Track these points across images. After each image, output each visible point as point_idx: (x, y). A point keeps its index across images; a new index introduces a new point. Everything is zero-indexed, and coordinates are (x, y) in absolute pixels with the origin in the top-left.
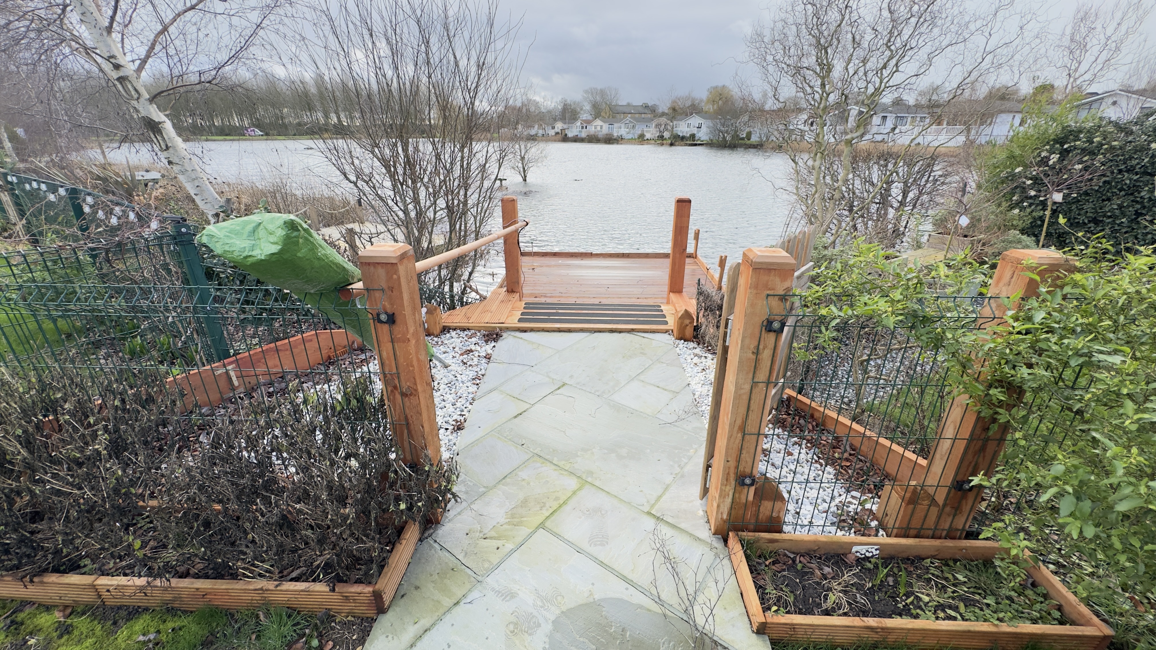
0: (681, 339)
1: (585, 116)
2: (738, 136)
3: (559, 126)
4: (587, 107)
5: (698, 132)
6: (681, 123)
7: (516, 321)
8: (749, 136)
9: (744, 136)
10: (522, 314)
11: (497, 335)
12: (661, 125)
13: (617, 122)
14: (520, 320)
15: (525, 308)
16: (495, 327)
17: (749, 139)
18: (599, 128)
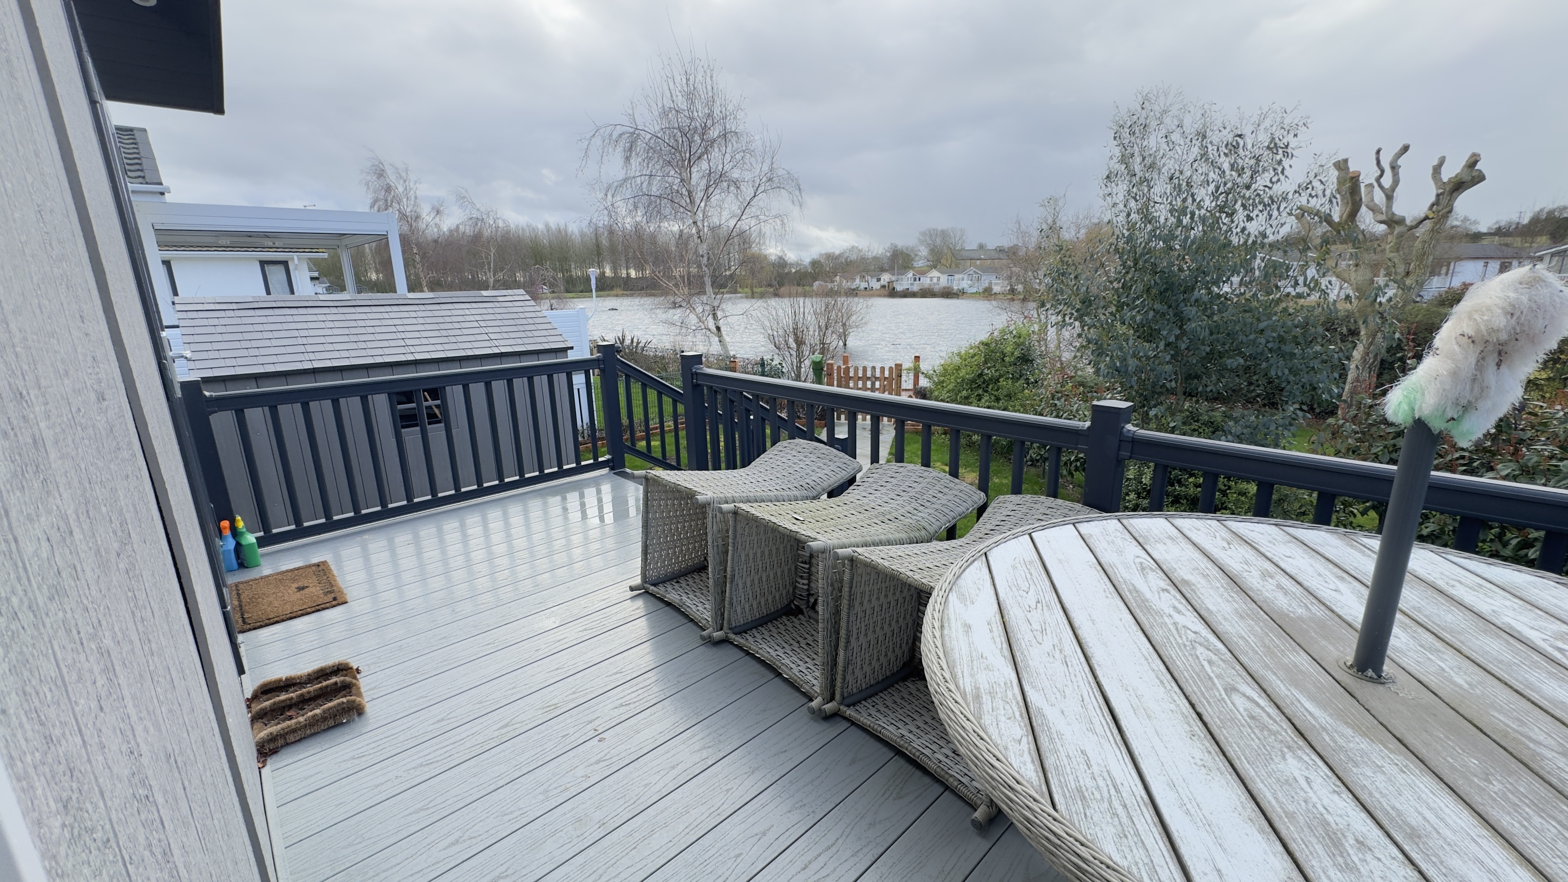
1: (920, 265)
3: (886, 278)
4: (924, 252)
12: (1012, 276)
13: (959, 273)
18: (935, 280)
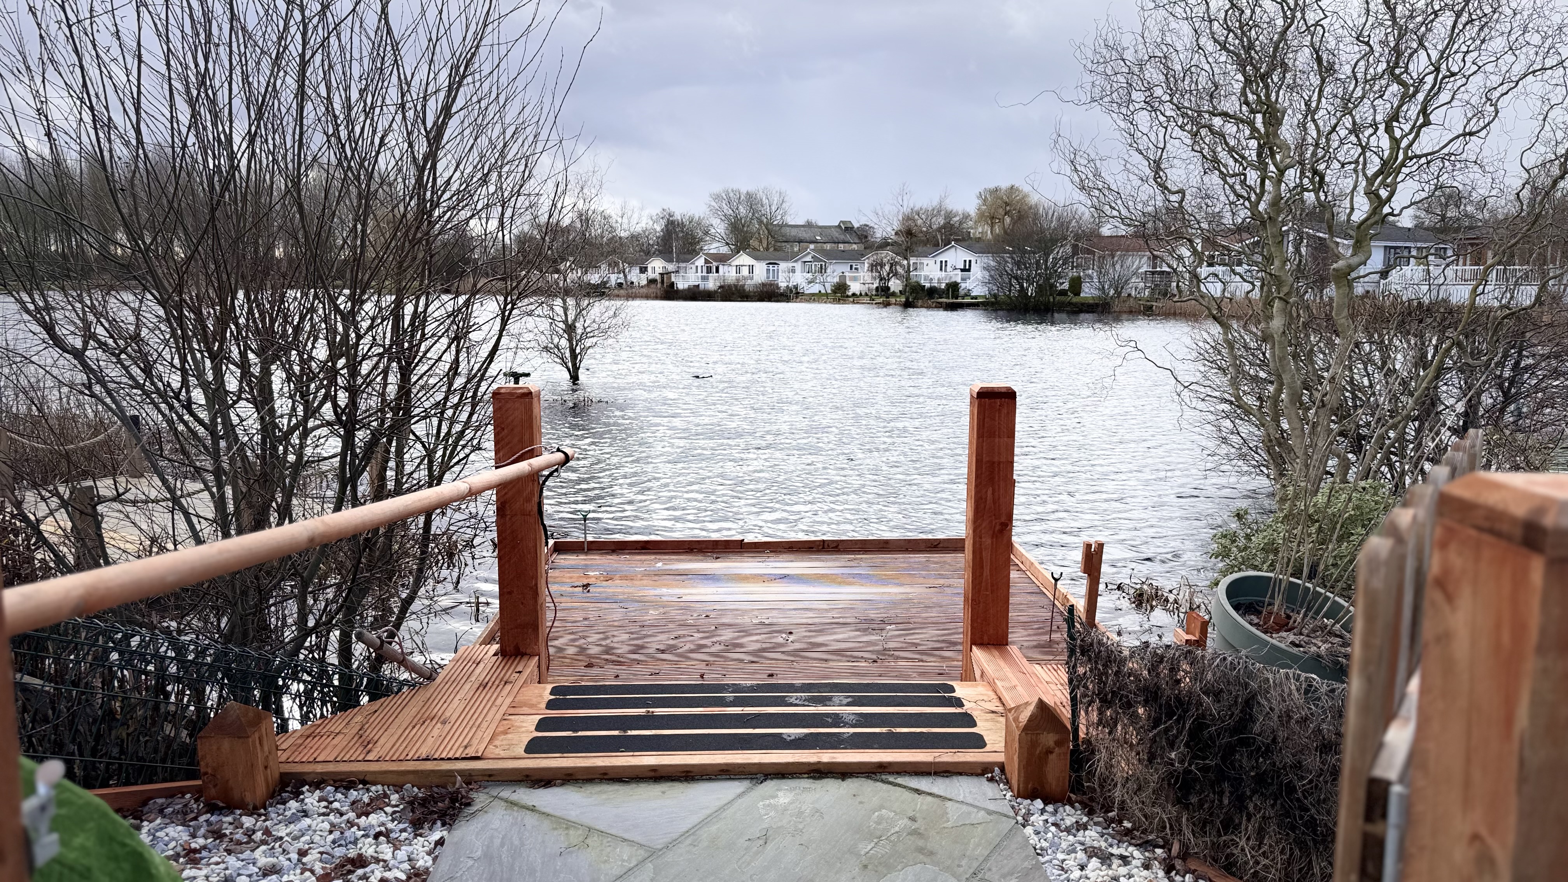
0: (1032, 797)
1: (714, 247)
2: (1052, 286)
3: (657, 266)
4: (719, 227)
5: (964, 279)
6: (925, 261)
7: (520, 751)
8: (1076, 285)
9: (1066, 286)
10: (542, 725)
11: (454, 800)
12: (882, 265)
13: (786, 259)
14: (534, 747)
15: (550, 705)
16: (450, 774)
17: (1077, 293)
18: (745, 271)
